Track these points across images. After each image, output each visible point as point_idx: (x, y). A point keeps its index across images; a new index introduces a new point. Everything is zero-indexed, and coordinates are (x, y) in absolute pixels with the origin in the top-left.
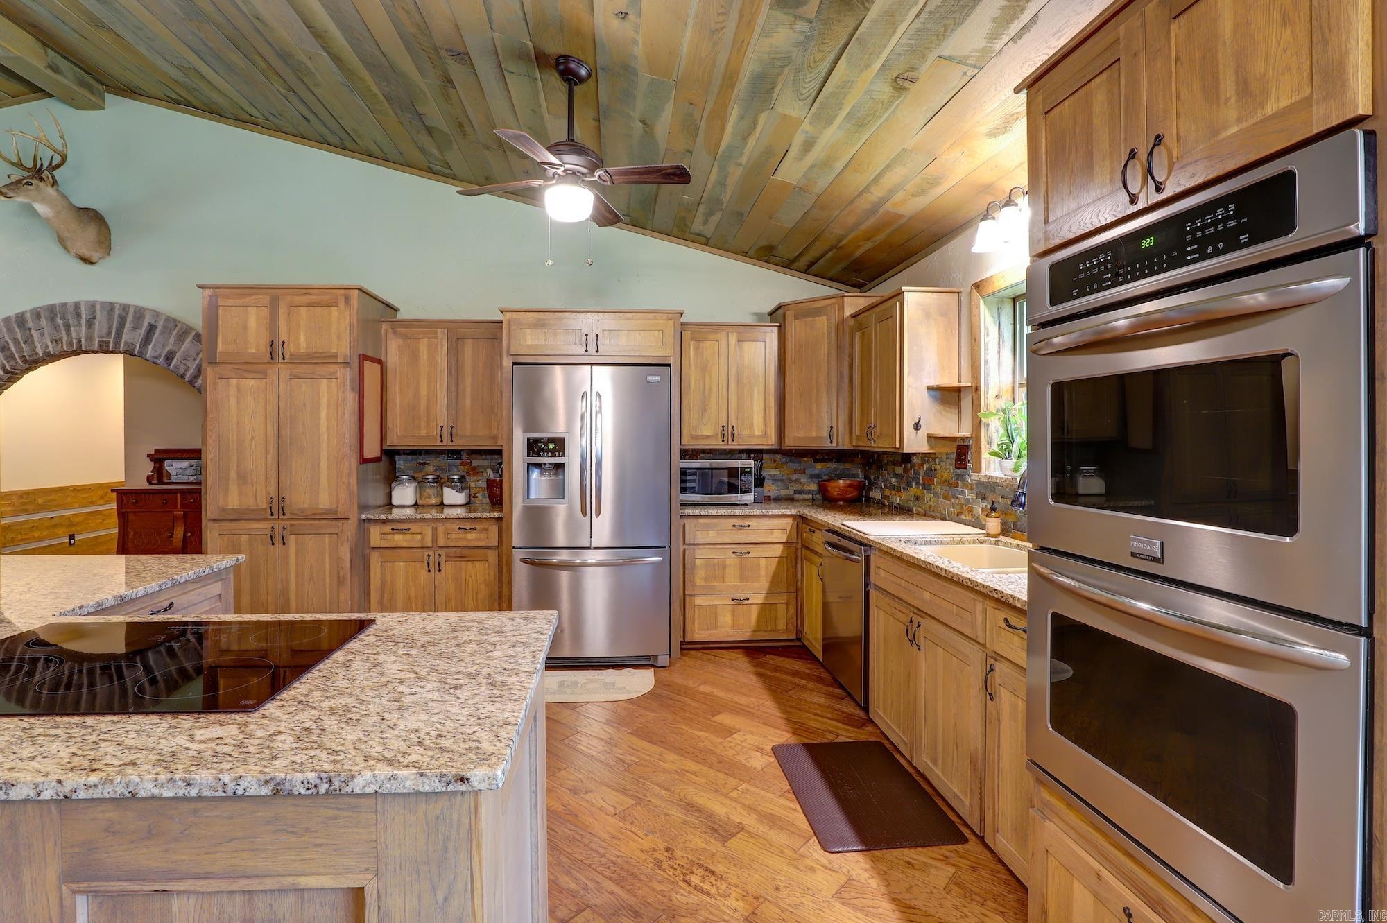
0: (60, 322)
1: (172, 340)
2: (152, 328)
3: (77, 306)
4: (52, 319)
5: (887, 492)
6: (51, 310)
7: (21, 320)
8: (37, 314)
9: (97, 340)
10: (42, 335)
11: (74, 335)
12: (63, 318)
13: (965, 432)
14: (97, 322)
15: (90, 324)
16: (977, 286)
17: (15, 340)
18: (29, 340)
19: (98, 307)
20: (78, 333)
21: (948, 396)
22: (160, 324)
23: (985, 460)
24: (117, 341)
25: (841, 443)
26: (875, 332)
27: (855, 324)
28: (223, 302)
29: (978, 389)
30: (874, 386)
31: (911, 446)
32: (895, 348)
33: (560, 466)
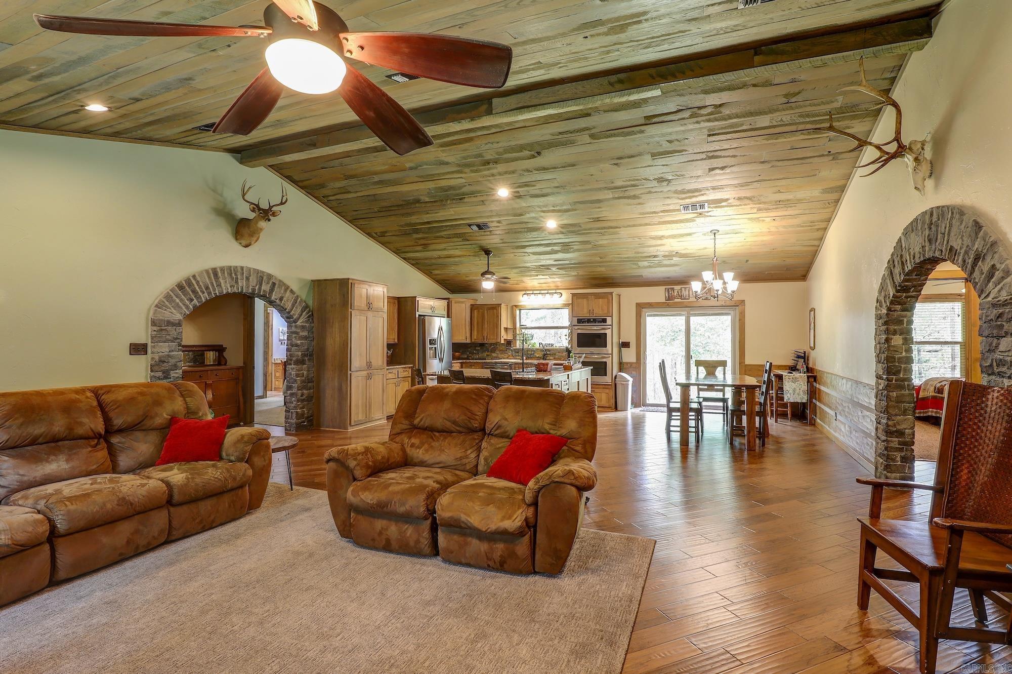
0: (233, 275)
1: (282, 292)
2: (274, 284)
3: (242, 268)
4: (230, 274)
5: (470, 355)
6: (229, 268)
7: (215, 271)
8: (222, 269)
9: (251, 287)
10: (226, 282)
11: (240, 284)
12: (236, 275)
13: (510, 337)
14: (251, 278)
15: (248, 279)
16: (516, 306)
17: (213, 285)
18: (219, 285)
19: (252, 270)
20: (243, 283)
21: (506, 329)
22: (277, 283)
23: (518, 345)
24: (260, 289)
25: (468, 341)
26: (486, 311)
27: (473, 307)
28: (356, 286)
29: (515, 329)
30: (486, 326)
31: (503, 342)
32: (498, 317)
33: (435, 348)
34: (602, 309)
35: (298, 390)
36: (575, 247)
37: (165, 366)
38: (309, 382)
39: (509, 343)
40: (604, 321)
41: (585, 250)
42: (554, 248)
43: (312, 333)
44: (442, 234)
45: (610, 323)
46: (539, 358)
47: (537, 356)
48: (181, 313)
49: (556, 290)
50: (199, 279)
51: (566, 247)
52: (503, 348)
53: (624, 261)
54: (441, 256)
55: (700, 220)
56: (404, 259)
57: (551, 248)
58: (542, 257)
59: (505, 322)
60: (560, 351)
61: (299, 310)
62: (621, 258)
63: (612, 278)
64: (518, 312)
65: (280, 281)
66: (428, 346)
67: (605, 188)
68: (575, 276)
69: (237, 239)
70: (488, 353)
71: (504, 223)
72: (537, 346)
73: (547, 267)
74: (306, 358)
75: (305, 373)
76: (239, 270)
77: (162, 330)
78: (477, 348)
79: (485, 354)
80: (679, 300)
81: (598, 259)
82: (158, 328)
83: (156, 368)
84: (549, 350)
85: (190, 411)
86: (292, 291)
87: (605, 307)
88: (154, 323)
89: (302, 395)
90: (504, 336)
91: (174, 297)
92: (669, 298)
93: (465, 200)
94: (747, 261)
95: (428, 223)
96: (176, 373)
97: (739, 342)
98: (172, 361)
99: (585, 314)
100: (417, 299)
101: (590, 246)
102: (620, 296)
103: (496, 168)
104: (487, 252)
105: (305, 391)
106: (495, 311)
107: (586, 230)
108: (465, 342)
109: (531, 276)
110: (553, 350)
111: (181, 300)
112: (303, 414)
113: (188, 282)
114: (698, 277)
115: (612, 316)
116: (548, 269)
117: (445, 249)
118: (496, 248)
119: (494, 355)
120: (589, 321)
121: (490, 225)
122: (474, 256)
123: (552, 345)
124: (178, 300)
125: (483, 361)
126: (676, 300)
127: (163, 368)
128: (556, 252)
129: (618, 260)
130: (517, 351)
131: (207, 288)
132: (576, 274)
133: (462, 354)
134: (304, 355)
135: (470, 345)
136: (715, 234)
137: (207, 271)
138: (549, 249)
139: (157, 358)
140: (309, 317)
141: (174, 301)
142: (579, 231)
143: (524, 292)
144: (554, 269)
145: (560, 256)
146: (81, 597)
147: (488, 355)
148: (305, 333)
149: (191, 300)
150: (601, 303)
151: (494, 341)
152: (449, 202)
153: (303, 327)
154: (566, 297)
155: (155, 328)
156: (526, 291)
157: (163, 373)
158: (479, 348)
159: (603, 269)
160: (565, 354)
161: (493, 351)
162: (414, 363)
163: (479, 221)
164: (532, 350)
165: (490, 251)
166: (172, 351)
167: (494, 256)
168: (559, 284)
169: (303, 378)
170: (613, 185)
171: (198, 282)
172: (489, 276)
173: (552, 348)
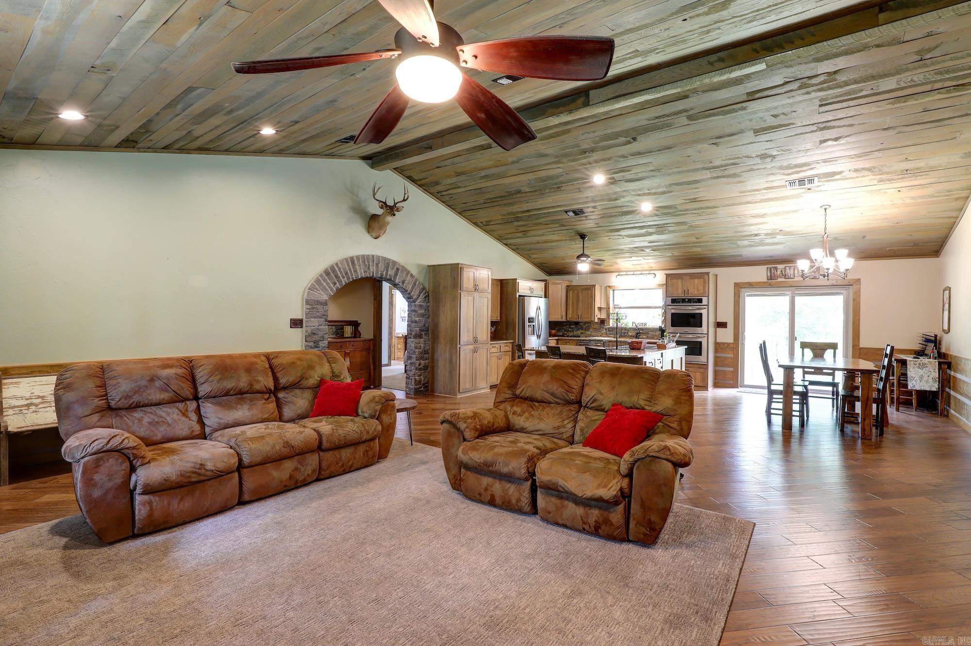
0: (366, 262)
1: (404, 276)
2: (398, 269)
3: (373, 256)
4: (364, 262)
5: (565, 333)
6: (363, 256)
7: (352, 259)
8: (358, 257)
9: (380, 272)
10: (361, 268)
11: (371, 270)
12: (368, 262)
13: (603, 316)
14: (380, 265)
15: (377, 265)
16: (609, 287)
17: (350, 269)
18: (355, 271)
19: (380, 258)
20: (373, 268)
21: (600, 309)
22: (400, 268)
23: (612, 323)
24: (387, 274)
25: (564, 319)
26: (580, 292)
27: (569, 288)
28: (465, 270)
29: (609, 308)
30: (580, 305)
31: (596, 320)
32: (592, 298)
33: (534, 325)
34: (698, 289)
35: (417, 360)
36: (671, 229)
37: (316, 338)
38: (425, 354)
39: (602, 322)
40: (700, 301)
41: (680, 231)
42: (648, 230)
43: (428, 311)
44: (540, 221)
45: (706, 303)
46: (631, 337)
47: (630, 334)
48: (327, 295)
49: (651, 271)
50: (340, 266)
51: (661, 229)
52: (596, 326)
53: (722, 241)
54: (540, 241)
55: (808, 196)
56: (506, 245)
57: (645, 230)
58: (636, 239)
59: (599, 302)
60: (653, 330)
61: (417, 292)
62: (719, 238)
63: (709, 258)
64: (611, 292)
65: (403, 267)
66: (527, 323)
67: (703, 168)
68: (670, 256)
69: (369, 232)
70: (582, 331)
71: (599, 208)
72: (630, 325)
73: (642, 249)
74: (423, 333)
75: (422, 345)
76: (371, 257)
77: (313, 308)
78: (572, 327)
79: (579, 332)
80: (783, 280)
81: (694, 239)
82: (311, 306)
83: (309, 339)
84: (642, 329)
85: (334, 375)
86: (412, 276)
87: (701, 288)
88: (308, 303)
89: (420, 365)
90: (598, 315)
91: (322, 282)
92: (771, 278)
93: (562, 189)
94: (864, 237)
95: (528, 211)
96: (324, 343)
97: (853, 323)
98: (321, 334)
99: (679, 294)
100: (518, 281)
101: (685, 227)
102: (717, 276)
103: (592, 156)
104: (583, 236)
105: (422, 362)
106: (589, 291)
107: (681, 211)
108: (561, 320)
109: (625, 258)
110: (646, 329)
111: (328, 284)
112: (420, 381)
113: (332, 268)
114: (806, 255)
115: (708, 297)
116: (642, 250)
117: (543, 235)
118: (592, 232)
119: (588, 333)
120: (683, 301)
121: (585, 210)
122: (571, 240)
123: (645, 324)
124: (325, 284)
125: (578, 338)
126: (780, 280)
127: (314, 339)
128: (651, 234)
129: (715, 240)
130: (611, 330)
131: (347, 274)
132: (671, 254)
133: (558, 331)
134: (421, 330)
135: (565, 324)
136: (825, 209)
137: (346, 260)
138: (643, 231)
139: (310, 331)
140: (425, 297)
141: (322, 284)
142: (674, 212)
143: (618, 274)
144: (648, 250)
145: (654, 237)
146: (260, 516)
147: (582, 333)
148: (422, 311)
149: (335, 284)
150: (696, 283)
151: (588, 320)
152: (547, 191)
153: (421, 306)
154: (661, 277)
155: (308, 307)
156: (619, 272)
157: (314, 343)
158: (574, 327)
159: (699, 249)
160: (659, 333)
161: (587, 329)
162: (514, 339)
163: (575, 207)
164: (625, 329)
165: (585, 235)
166: (321, 325)
167: (590, 240)
168: (653, 265)
169: (421, 350)
170: (711, 165)
171: (339, 269)
172: (584, 259)
173: (645, 327)
